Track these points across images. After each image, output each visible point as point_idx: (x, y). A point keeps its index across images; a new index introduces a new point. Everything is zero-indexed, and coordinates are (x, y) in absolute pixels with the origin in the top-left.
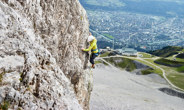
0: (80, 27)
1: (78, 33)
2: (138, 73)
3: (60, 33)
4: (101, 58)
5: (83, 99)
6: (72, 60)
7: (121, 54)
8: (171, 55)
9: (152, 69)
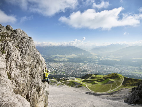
0: (41, 65)
1: (40, 68)
2: (76, 87)
3: (30, 68)
4: (60, 82)
5: (44, 99)
6: (37, 80)
7: (69, 80)
8: (88, 78)
9: (82, 84)
